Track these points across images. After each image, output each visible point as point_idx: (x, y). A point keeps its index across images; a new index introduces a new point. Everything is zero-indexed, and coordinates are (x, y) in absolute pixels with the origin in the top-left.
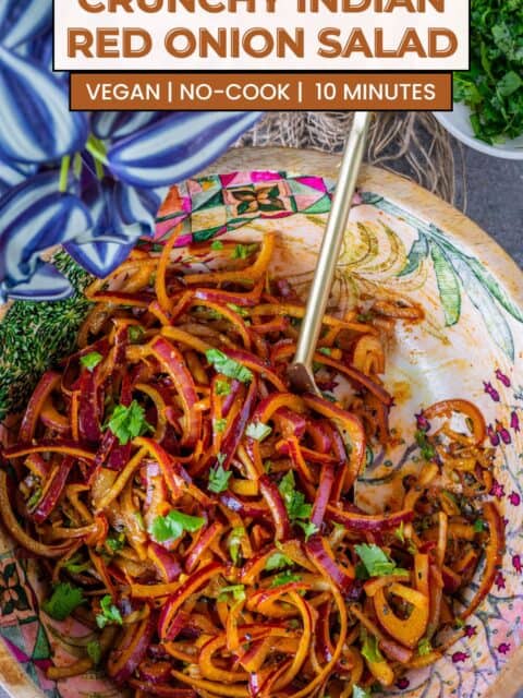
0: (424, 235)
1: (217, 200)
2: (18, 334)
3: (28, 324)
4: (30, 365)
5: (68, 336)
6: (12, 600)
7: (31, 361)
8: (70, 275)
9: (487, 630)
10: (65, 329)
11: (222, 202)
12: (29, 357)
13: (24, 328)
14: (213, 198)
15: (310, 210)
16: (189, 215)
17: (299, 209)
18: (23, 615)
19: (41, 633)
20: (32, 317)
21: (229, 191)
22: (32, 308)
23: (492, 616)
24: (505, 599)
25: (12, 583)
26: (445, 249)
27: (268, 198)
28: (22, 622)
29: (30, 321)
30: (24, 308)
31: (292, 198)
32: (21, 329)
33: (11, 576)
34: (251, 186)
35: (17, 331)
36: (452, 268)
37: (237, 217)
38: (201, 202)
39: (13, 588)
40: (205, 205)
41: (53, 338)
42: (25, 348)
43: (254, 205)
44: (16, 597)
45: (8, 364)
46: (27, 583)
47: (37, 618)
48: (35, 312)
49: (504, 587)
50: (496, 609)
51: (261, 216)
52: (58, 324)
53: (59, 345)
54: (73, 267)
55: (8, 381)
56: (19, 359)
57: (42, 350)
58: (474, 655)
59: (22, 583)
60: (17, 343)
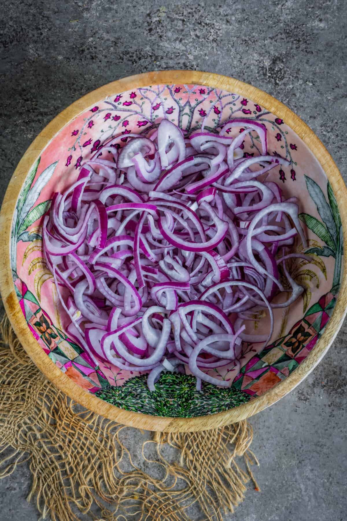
0: (18, 238)
1: (58, 351)
2: (181, 406)
3: (173, 405)
4: (189, 393)
5: (164, 383)
6: (302, 336)
7: (187, 393)
8: (138, 400)
9: (198, 104)
10: (162, 386)
11: (57, 348)
12: (186, 396)
13: (176, 405)
14: (58, 353)
15: (36, 302)
16: (72, 361)
17: (38, 308)
18: (306, 326)
19: (309, 313)
20: (168, 405)
21: (50, 347)
22: (165, 408)
23: (190, 106)
24: (178, 103)
25: (294, 340)
26: (20, 224)
27: (42, 326)
28: (309, 325)
29: (171, 405)
30: (168, 411)
31: (35, 314)
32: (177, 406)
33: (291, 342)
34: (41, 337)
35: (180, 408)
36: (27, 216)
37: (59, 337)
38: (63, 359)
39: (296, 338)
40: (63, 355)
41: (170, 390)
42: (184, 400)
43: (49, 331)
44: (300, 335)
45: (197, 402)
46: (290, 333)
47: (304, 319)
48: (165, 405)
49: (172, 107)
50: (185, 105)
51: (52, 324)
52: (162, 391)
53: (171, 385)
54: (133, 401)
55: (204, 397)
56: (191, 399)
57: (178, 392)
58: (213, 104)
59: (291, 335)
60: (185, 404)
